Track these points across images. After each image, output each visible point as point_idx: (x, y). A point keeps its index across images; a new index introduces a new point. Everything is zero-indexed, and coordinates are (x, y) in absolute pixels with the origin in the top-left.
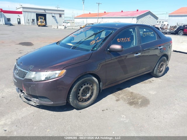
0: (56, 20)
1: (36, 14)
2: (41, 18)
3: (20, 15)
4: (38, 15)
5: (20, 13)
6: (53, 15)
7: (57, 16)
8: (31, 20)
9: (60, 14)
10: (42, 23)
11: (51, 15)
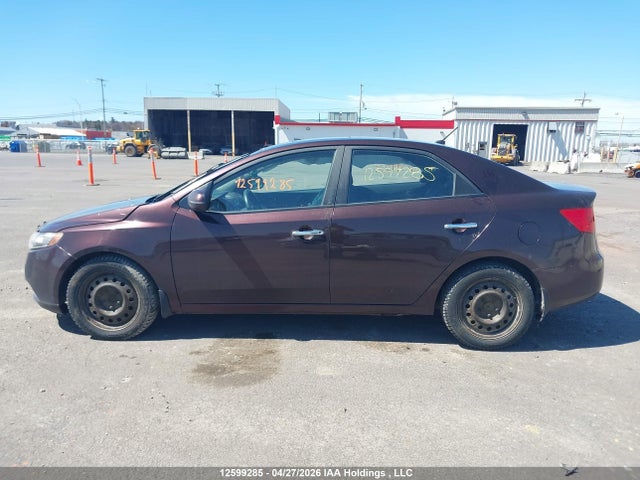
0: (560, 144)
1: (495, 125)
2: (505, 139)
3: (447, 131)
4: (499, 129)
5: (448, 125)
6: (553, 126)
7: (567, 131)
8: (475, 145)
9: (577, 122)
10: (504, 154)
11: (543, 129)
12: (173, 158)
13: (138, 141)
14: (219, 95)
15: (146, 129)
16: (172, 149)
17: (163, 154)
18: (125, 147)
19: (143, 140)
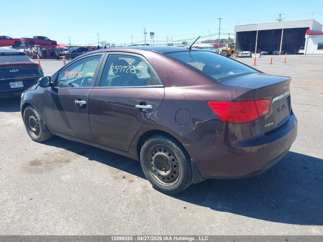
12: (244, 57)
13: (229, 49)
14: (280, 21)
15: (235, 42)
16: (244, 52)
17: (239, 55)
18: (223, 52)
19: (232, 48)
